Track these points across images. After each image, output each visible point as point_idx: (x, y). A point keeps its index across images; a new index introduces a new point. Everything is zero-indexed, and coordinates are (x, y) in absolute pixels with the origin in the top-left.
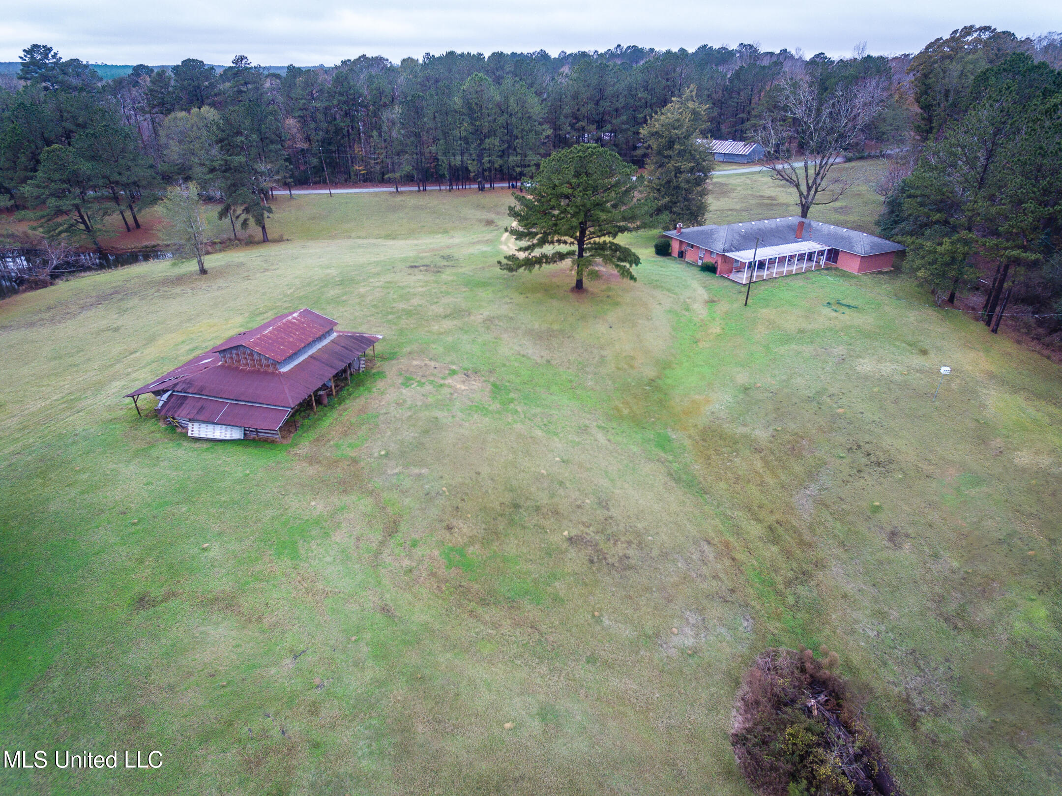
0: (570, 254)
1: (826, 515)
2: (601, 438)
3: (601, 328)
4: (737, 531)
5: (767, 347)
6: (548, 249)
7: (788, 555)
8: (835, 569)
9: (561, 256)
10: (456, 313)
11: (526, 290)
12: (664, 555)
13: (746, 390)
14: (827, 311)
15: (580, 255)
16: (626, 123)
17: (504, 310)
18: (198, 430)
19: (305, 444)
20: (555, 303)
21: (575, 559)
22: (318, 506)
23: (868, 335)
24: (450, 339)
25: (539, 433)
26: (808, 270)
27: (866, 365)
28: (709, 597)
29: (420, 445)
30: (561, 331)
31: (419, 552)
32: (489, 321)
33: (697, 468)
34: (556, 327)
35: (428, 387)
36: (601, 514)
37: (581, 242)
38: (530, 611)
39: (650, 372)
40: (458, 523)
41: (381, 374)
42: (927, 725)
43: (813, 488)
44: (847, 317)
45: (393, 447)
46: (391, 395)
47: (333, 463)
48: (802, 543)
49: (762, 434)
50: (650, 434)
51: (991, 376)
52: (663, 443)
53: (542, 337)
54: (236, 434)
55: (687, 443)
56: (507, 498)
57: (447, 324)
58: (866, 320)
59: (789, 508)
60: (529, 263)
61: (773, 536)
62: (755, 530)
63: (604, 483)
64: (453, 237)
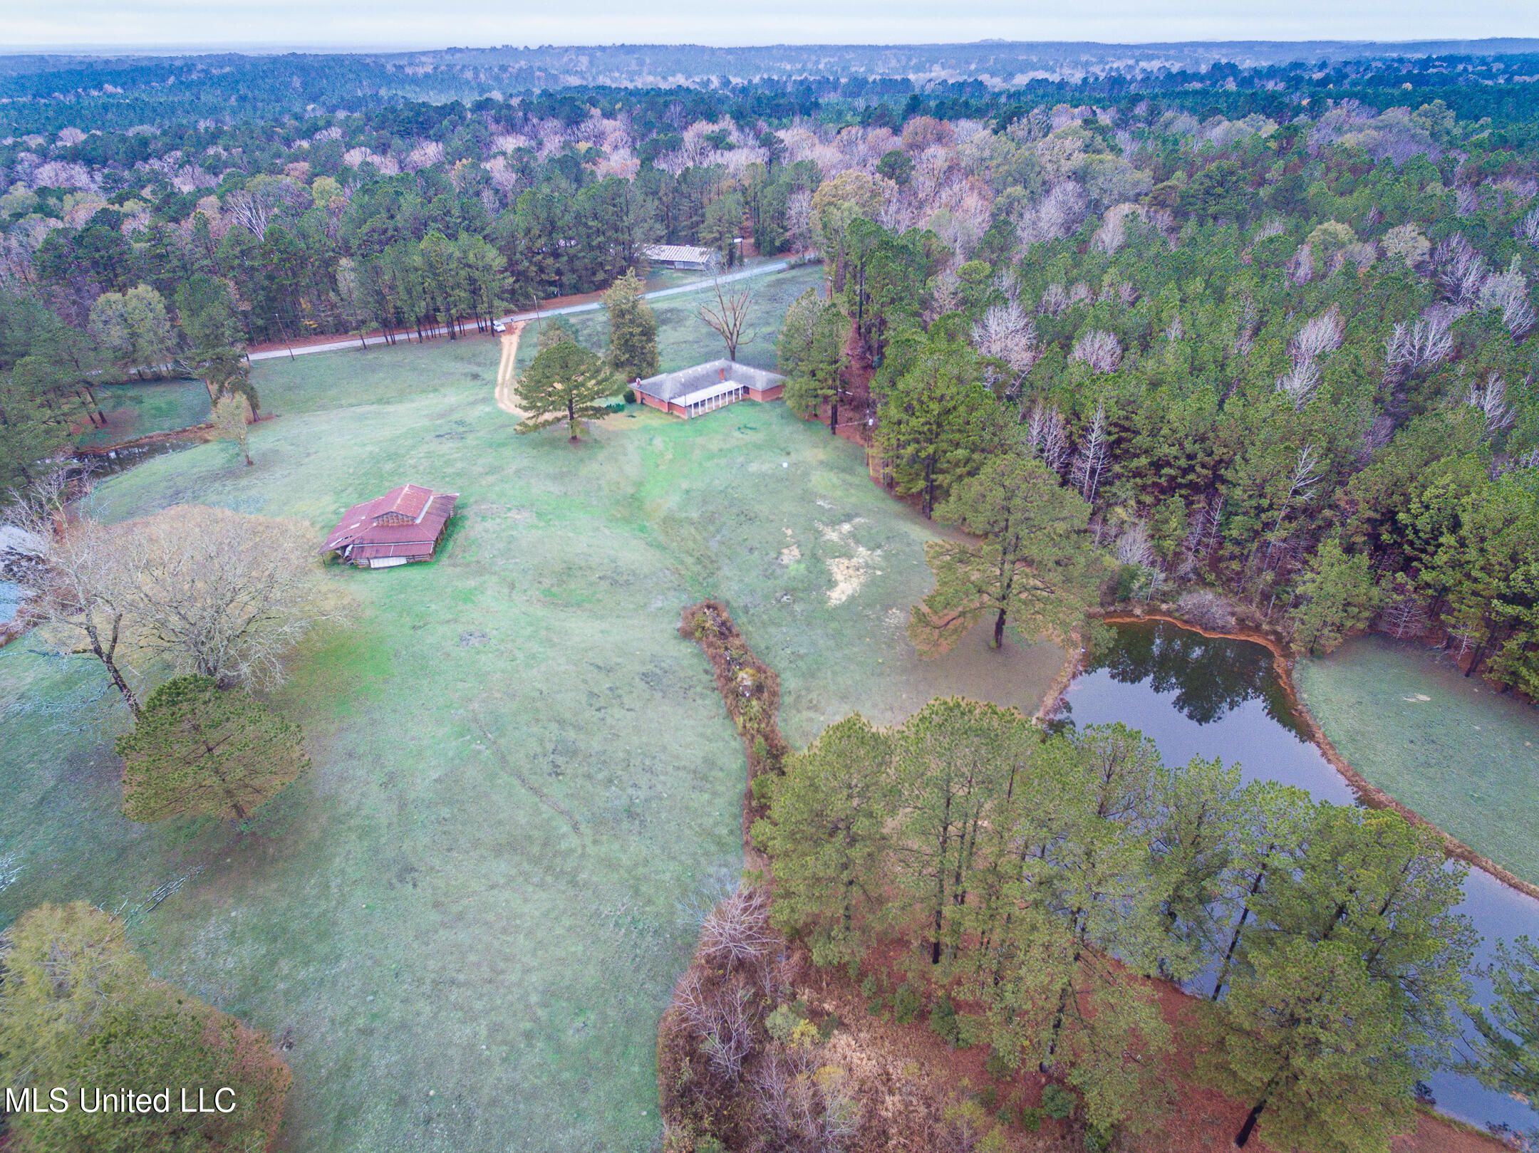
0: (565, 417)
1: (723, 548)
2: (607, 532)
3: (595, 466)
4: (682, 563)
5: (700, 464)
6: (548, 416)
7: (705, 567)
8: (725, 568)
9: (558, 420)
10: (492, 470)
11: (537, 445)
12: (646, 577)
13: (687, 492)
14: (737, 434)
15: (572, 418)
16: (581, 251)
17: (526, 462)
18: (375, 563)
19: (444, 559)
20: (559, 452)
21: (604, 585)
22: (472, 583)
23: (759, 447)
24: (497, 488)
25: (571, 535)
26: (731, 403)
27: (754, 467)
28: (669, 589)
29: (509, 549)
30: (570, 472)
31: (529, 593)
32: (518, 471)
33: (662, 538)
34: (564, 469)
35: (498, 520)
36: (613, 565)
37: (570, 408)
38: (587, 605)
39: (630, 490)
40: (544, 580)
41: (463, 518)
42: (752, 611)
43: (719, 537)
44: (750, 437)
45: (495, 552)
46: (479, 528)
47: (468, 565)
48: (712, 562)
49: (695, 515)
50: (634, 526)
51: (822, 462)
52: (642, 529)
53: (558, 477)
54: (403, 561)
55: (656, 527)
56: (564, 565)
57: (491, 479)
58: (758, 437)
59: (707, 548)
60: (536, 427)
61: (699, 561)
62: (690, 560)
63: (612, 552)
64: (445, 396)
